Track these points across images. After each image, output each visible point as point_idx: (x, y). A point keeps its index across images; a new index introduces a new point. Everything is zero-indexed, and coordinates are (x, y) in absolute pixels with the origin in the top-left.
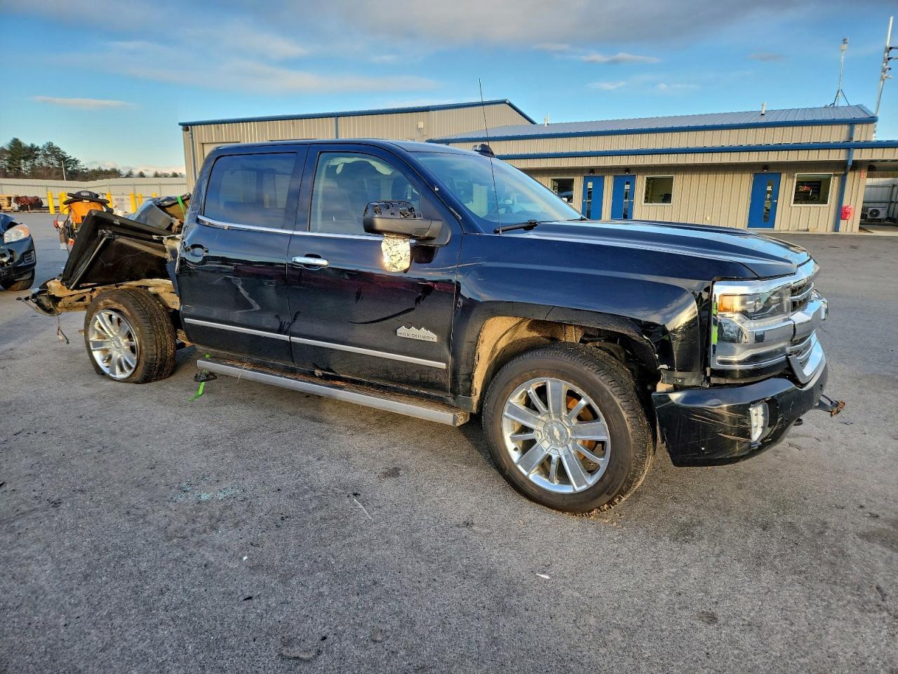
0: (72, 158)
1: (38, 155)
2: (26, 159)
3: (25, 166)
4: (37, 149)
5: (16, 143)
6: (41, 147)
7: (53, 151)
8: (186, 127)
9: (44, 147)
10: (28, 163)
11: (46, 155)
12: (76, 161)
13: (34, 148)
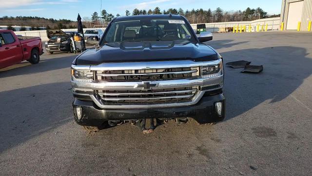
1: (254, 12)
2: (250, 14)
3: (250, 16)
5: (248, 9)
6: (256, 9)
7: (259, 10)
11: (257, 12)
12: (266, 13)
13: (253, 10)
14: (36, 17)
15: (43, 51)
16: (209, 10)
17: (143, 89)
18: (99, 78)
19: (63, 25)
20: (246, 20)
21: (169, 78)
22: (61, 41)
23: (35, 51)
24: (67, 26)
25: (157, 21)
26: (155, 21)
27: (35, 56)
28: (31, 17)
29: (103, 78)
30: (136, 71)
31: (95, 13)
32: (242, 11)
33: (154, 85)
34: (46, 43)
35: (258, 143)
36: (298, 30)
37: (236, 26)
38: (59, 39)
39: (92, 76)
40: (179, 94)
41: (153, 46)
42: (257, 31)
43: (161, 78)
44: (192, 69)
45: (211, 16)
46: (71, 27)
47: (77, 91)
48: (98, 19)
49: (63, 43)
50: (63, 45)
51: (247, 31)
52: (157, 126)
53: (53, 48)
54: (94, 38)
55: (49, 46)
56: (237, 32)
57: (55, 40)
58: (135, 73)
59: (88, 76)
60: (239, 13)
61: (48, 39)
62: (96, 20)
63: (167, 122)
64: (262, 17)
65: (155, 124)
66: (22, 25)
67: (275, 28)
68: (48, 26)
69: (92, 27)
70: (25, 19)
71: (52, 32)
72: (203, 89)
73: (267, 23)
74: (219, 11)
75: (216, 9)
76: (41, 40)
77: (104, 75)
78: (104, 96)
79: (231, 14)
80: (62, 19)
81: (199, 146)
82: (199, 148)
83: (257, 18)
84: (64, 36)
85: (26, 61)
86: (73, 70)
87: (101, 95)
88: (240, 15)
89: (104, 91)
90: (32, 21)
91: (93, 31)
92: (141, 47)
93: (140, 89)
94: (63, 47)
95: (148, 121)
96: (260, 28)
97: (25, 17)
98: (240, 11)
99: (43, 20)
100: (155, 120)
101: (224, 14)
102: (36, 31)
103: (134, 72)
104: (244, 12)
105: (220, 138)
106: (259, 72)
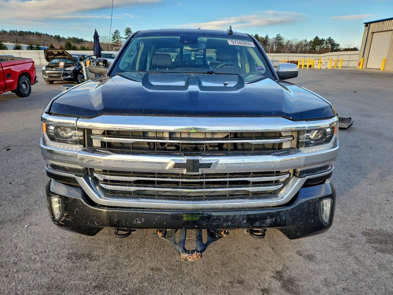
0: (337, 44)
1: (324, 43)
2: (318, 45)
3: (318, 48)
4: (324, 40)
5: (317, 38)
6: (326, 39)
7: (330, 41)
8: (367, 24)
9: (327, 39)
10: (319, 47)
11: (327, 43)
12: (338, 45)
13: (323, 40)
14: (37, 32)
15: (37, 79)
16: (267, 37)
17: (185, 172)
18: (96, 143)
19: (73, 44)
20: (313, 53)
21: (236, 150)
22: (65, 67)
23: (25, 79)
24: (78, 46)
25: (208, 40)
26: (205, 39)
27: (24, 86)
28: (30, 33)
29: (103, 144)
30: (172, 134)
31: (117, 32)
32: (309, 40)
33: (209, 165)
34: (44, 68)
35: (381, 266)
36: (382, 69)
37: (302, 59)
38: (62, 64)
39: (82, 138)
40: (256, 184)
41: (205, 84)
42: (329, 68)
43: (220, 149)
44: (283, 134)
45: (269, 45)
46: (83, 49)
47: (54, 167)
48: (120, 40)
49: (67, 69)
50: (68, 72)
51: (315, 67)
52: (209, 242)
53: (53, 75)
54: (101, 64)
55: (47, 72)
56: (303, 67)
57: (57, 65)
58: (170, 138)
59: (74, 138)
60: (304, 43)
61: (47, 63)
62: (118, 41)
63: (228, 233)
64: (333, 50)
65: (205, 240)
66: (17, 42)
67: (352, 64)
68: (52, 45)
69: (112, 50)
70: (22, 34)
71: (52, 54)
72: (302, 174)
73: (341, 58)
74: (279, 38)
75: (275, 36)
76: (33, 62)
77: (106, 139)
78: (105, 181)
79: (294, 43)
80: (71, 37)
81: (280, 268)
82: (279, 275)
83: (326, 51)
84: (69, 59)
85: (10, 92)
86: (44, 124)
87: (100, 177)
88: (306, 45)
89: (105, 172)
90: (31, 37)
91: (111, 54)
92: (182, 83)
93: (177, 171)
94: (67, 75)
95: (192, 234)
96: (333, 64)
97: (22, 32)
98: (306, 41)
99: (46, 37)
100: (204, 232)
101: (284, 44)
102: (35, 51)
103: (167, 135)
104: (311, 42)
105: (312, 252)
106: (348, 127)
